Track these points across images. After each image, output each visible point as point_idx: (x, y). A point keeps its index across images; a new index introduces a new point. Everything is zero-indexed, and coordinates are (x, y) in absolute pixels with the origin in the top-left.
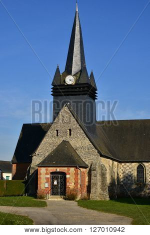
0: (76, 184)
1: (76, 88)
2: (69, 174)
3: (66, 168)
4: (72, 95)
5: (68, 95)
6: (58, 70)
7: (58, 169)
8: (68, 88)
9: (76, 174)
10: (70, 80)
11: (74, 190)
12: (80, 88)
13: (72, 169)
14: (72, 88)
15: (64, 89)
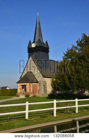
2: (27, 86)
3: (26, 83)
6: (30, 42)
8: (33, 49)
9: (30, 86)
10: (33, 45)
11: (29, 93)
13: (28, 84)
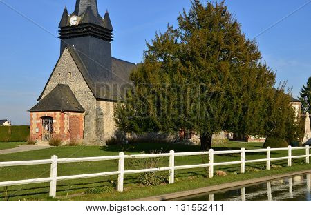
0: (62, 128)
1: (80, 29)
2: (55, 119)
3: (53, 113)
4: (77, 37)
5: (73, 37)
6: (66, 11)
7: (46, 114)
8: (73, 30)
9: (63, 118)
10: (74, 21)
11: (60, 135)
12: (87, 28)
13: (58, 113)
14: (77, 29)
15: (69, 30)
